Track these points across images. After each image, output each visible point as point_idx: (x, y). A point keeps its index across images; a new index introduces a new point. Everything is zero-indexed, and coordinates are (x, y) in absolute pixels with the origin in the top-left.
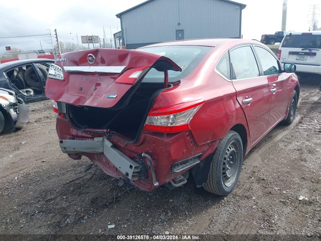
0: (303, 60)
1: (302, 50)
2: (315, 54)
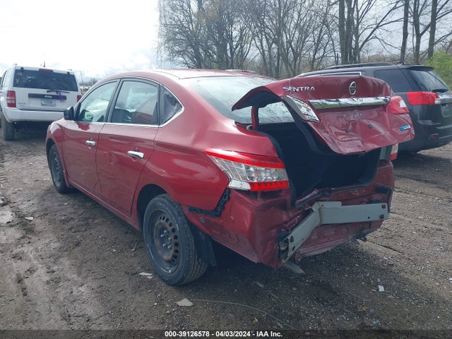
0: (52, 106)
1: (48, 92)
2: (65, 98)
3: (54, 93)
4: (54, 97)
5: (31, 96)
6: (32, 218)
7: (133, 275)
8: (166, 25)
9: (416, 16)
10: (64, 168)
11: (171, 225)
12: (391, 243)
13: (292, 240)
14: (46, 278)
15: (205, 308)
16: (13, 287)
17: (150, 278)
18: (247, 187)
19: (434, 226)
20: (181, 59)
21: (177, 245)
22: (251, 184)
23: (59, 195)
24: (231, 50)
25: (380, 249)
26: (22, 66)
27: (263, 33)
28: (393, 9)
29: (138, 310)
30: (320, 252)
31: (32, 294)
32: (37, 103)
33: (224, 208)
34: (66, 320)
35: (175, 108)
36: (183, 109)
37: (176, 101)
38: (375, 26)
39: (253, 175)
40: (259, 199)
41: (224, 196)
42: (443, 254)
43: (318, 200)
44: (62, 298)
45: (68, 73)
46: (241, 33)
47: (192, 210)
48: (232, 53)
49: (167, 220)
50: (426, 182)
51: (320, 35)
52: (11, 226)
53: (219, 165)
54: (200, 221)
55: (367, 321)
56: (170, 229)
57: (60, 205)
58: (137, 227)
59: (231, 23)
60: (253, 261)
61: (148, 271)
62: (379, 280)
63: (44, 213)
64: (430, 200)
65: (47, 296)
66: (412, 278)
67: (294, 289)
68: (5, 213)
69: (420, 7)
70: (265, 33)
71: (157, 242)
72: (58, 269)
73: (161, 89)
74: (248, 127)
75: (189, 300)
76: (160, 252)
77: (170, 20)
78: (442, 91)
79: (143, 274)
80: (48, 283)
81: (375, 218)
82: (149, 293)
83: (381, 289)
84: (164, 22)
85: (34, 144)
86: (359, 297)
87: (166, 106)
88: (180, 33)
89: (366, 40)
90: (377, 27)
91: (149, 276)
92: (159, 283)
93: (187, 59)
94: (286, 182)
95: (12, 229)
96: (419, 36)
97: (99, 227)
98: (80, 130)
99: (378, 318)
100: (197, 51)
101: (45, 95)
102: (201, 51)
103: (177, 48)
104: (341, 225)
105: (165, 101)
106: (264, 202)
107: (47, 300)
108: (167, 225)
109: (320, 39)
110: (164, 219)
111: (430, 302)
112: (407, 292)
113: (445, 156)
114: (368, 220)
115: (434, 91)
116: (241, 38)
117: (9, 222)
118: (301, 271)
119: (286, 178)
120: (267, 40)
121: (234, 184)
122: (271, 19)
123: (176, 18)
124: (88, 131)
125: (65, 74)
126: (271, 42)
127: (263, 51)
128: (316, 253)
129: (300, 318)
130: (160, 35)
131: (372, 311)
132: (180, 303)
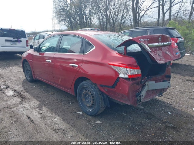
0: (15, 45)
1: (13, 39)
2: (21, 41)
3: (16, 39)
4: (16, 41)
5: (6, 41)
6: (22, 93)
7: (74, 113)
8: (56, 8)
9: (163, 6)
10: (32, 71)
11: (90, 92)
12: (168, 97)
13: (142, 96)
14: (39, 116)
15: (107, 124)
16: (27, 120)
17: (82, 114)
18: (127, 76)
19: (183, 90)
20: (63, 23)
21: (93, 100)
22: (129, 75)
23: (30, 83)
24: (86, 19)
25: (165, 99)
26: (2, 28)
27: (100, 12)
28: (154, 2)
29: (82, 126)
30: (148, 100)
31: (36, 122)
32: (8, 44)
33: (116, 85)
34: (55, 131)
35: (91, 47)
36: (95, 47)
37: (91, 44)
38: (146, 10)
39: (129, 72)
40: (131, 81)
41: (117, 80)
42: (188, 100)
43: (147, 81)
44: (49, 123)
45: (22, 30)
46: (90, 12)
47: (102, 86)
48: (86, 20)
49: (89, 91)
50: (176, 73)
51: (123, 13)
52: (15, 96)
53: (115, 69)
54: (105, 90)
55: (168, 125)
56: (90, 94)
57: (32, 87)
58: (73, 94)
59: (86, 8)
60: (128, 104)
61: (80, 111)
62: (168, 110)
63: (27, 91)
64: (179, 80)
65: (43, 123)
66: (179, 109)
67: (138, 115)
68: (9, 91)
69: (164, 2)
70: (101, 12)
71: (84, 100)
72: (43, 112)
73: (83, 39)
74: (123, 54)
75: (100, 121)
76: (85, 103)
77: (58, 6)
78: (180, 37)
79: (78, 112)
80: (41, 118)
81: (166, 87)
82: (83, 119)
83: (170, 113)
84: (55, 7)
85: (8, 61)
86: (162, 117)
87: (86, 46)
88: (63, 12)
89: (143, 16)
90: (147, 10)
91: (81, 113)
92: (86, 116)
93: (66, 23)
94: (140, 74)
95: (16, 98)
96: (164, 14)
97: (53, 95)
98: (40, 55)
99: (171, 123)
100: (70, 19)
101: (12, 40)
102: (72, 19)
103: (61, 18)
104: (154, 90)
105: (85, 44)
106: (132, 82)
107: (44, 124)
108: (89, 92)
109: (123, 15)
110: (87, 90)
111: (188, 117)
112: (179, 114)
113: (180, 63)
114: (164, 88)
115: (177, 38)
116: (90, 14)
117: (13, 95)
118: (143, 108)
119: (140, 73)
120: (102, 15)
121: (121, 76)
122: (103, 6)
123: (61, 5)
124: (44, 56)
125: (20, 31)
126: (103, 15)
127: (100, 20)
128: (146, 101)
129: (143, 125)
130: (53, 12)
131: (168, 121)
132: (96, 122)
